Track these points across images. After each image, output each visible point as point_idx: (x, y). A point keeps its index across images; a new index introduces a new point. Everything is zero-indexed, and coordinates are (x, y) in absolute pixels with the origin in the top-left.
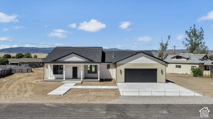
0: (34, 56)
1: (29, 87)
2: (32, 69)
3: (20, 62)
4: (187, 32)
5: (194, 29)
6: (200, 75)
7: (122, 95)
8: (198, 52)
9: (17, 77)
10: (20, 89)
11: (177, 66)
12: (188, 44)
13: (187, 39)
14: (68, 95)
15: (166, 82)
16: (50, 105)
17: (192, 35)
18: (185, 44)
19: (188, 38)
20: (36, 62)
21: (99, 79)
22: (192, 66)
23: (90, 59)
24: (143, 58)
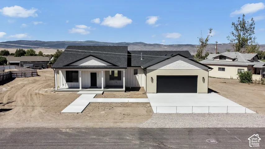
0: (39, 53)
1: (36, 101)
2: (38, 70)
3: (21, 62)
4: (233, 24)
5: (243, 20)
6: (249, 81)
7: (155, 112)
8: (246, 50)
9: (19, 83)
10: (25, 103)
11: (220, 69)
12: (234, 40)
13: (233, 33)
14: (87, 113)
15: (208, 93)
16: (68, 130)
17: (240, 28)
18: (230, 39)
19: (235, 32)
20: (42, 62)
21: (124, 89)
22: (238, 69)
23: (112, 63)
24: (181, 62)
